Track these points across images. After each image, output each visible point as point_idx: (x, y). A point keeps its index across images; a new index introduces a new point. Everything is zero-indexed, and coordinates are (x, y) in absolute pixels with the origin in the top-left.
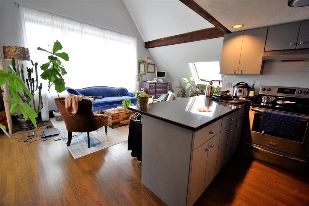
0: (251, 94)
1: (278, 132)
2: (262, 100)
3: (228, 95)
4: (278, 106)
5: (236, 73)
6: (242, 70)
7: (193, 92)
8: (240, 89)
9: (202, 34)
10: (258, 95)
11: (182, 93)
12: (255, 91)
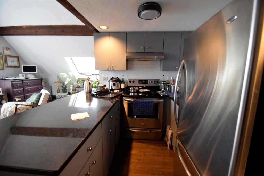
0: (123, 86)
1: (144, 115)
2: (130, 90)
3: (105, 89)
4: (140, 94)
5: (109, 69)
6: (113, 67)
7: (75, 87)
8: (114, 82)
9: (73, 30)
10: (127, 86)
11: (63, 89)
12: (124, 83)
